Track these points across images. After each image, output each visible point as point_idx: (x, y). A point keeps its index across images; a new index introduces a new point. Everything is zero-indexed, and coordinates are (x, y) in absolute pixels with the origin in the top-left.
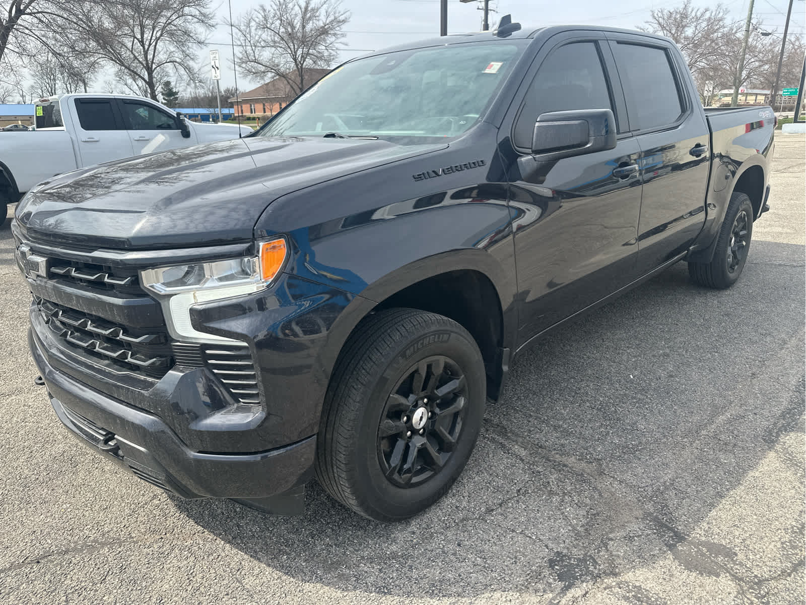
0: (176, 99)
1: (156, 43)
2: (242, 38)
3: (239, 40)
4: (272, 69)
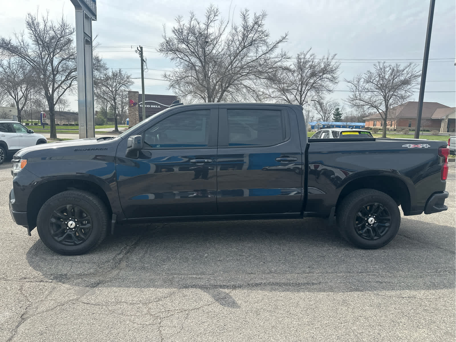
0: (340, 117)
1: (307, 92)
2: (355, 88)
3: (352, 89)
4: (369, 103)
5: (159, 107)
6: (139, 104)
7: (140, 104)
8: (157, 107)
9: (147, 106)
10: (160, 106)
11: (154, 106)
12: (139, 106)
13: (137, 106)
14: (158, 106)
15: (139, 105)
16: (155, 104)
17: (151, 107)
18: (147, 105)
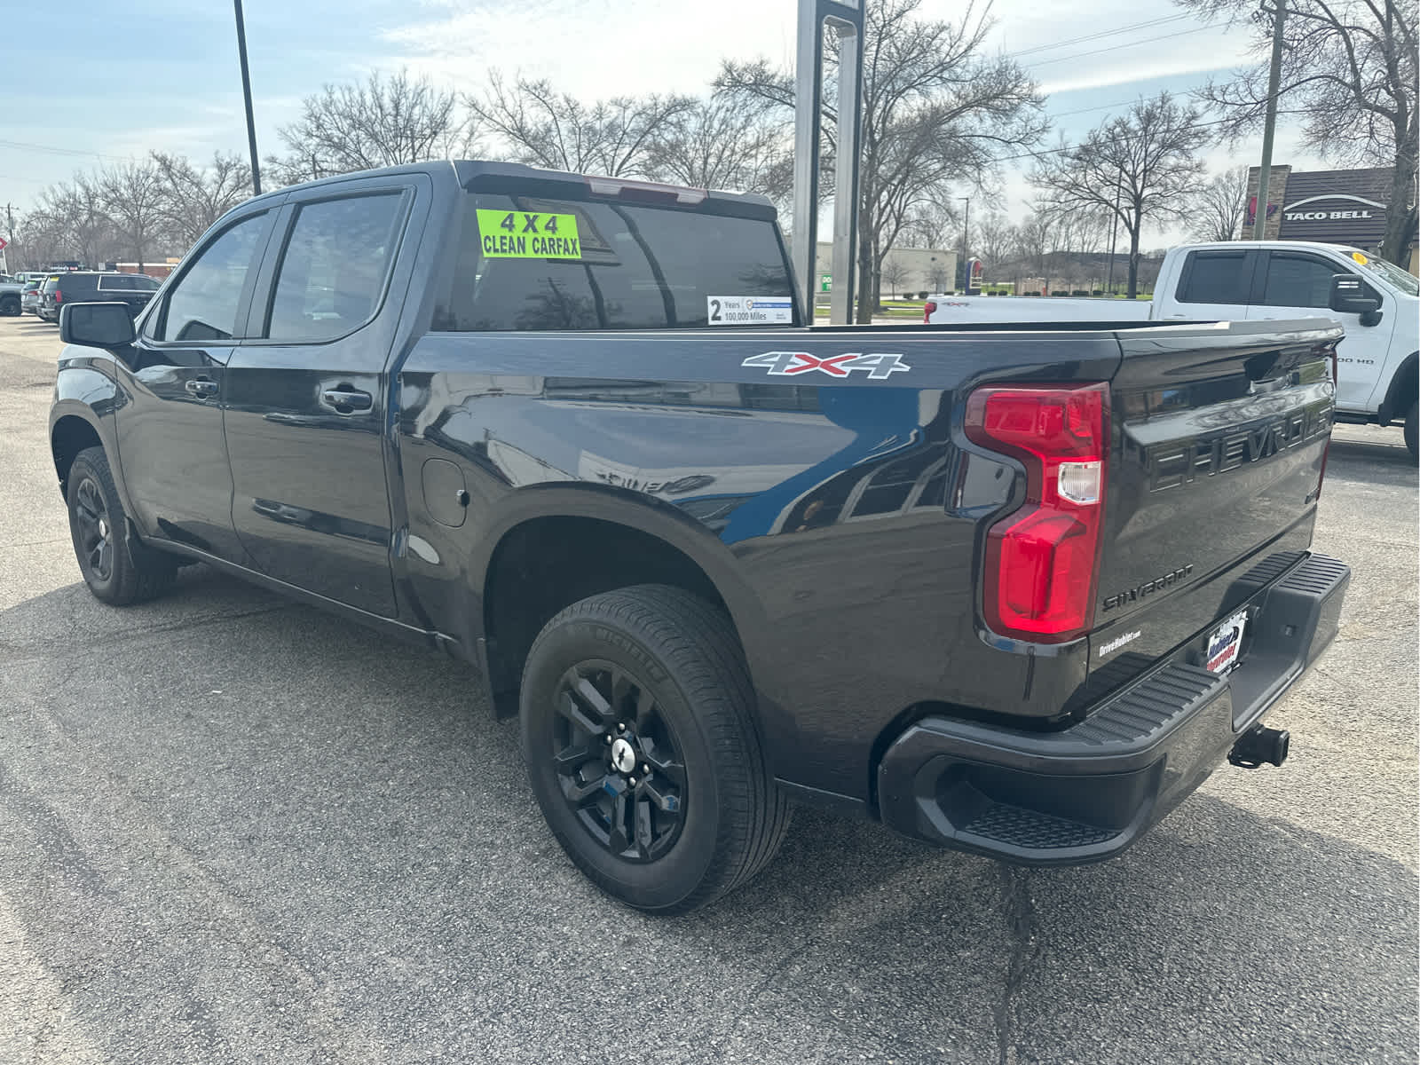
5: (1365, 214)
6: (1285, 209)
7: (1289, 211)
8: (1355, 215)
9: (1317, 216)
10: (1368, 214)
11: (1345, 215)
12: (1283, 217)
13: (1277, 217)
14: (1360, 214)
15: (1283, 213)
16: (1350, 206)
17: (1332, 217)
18: (1316, 212)
